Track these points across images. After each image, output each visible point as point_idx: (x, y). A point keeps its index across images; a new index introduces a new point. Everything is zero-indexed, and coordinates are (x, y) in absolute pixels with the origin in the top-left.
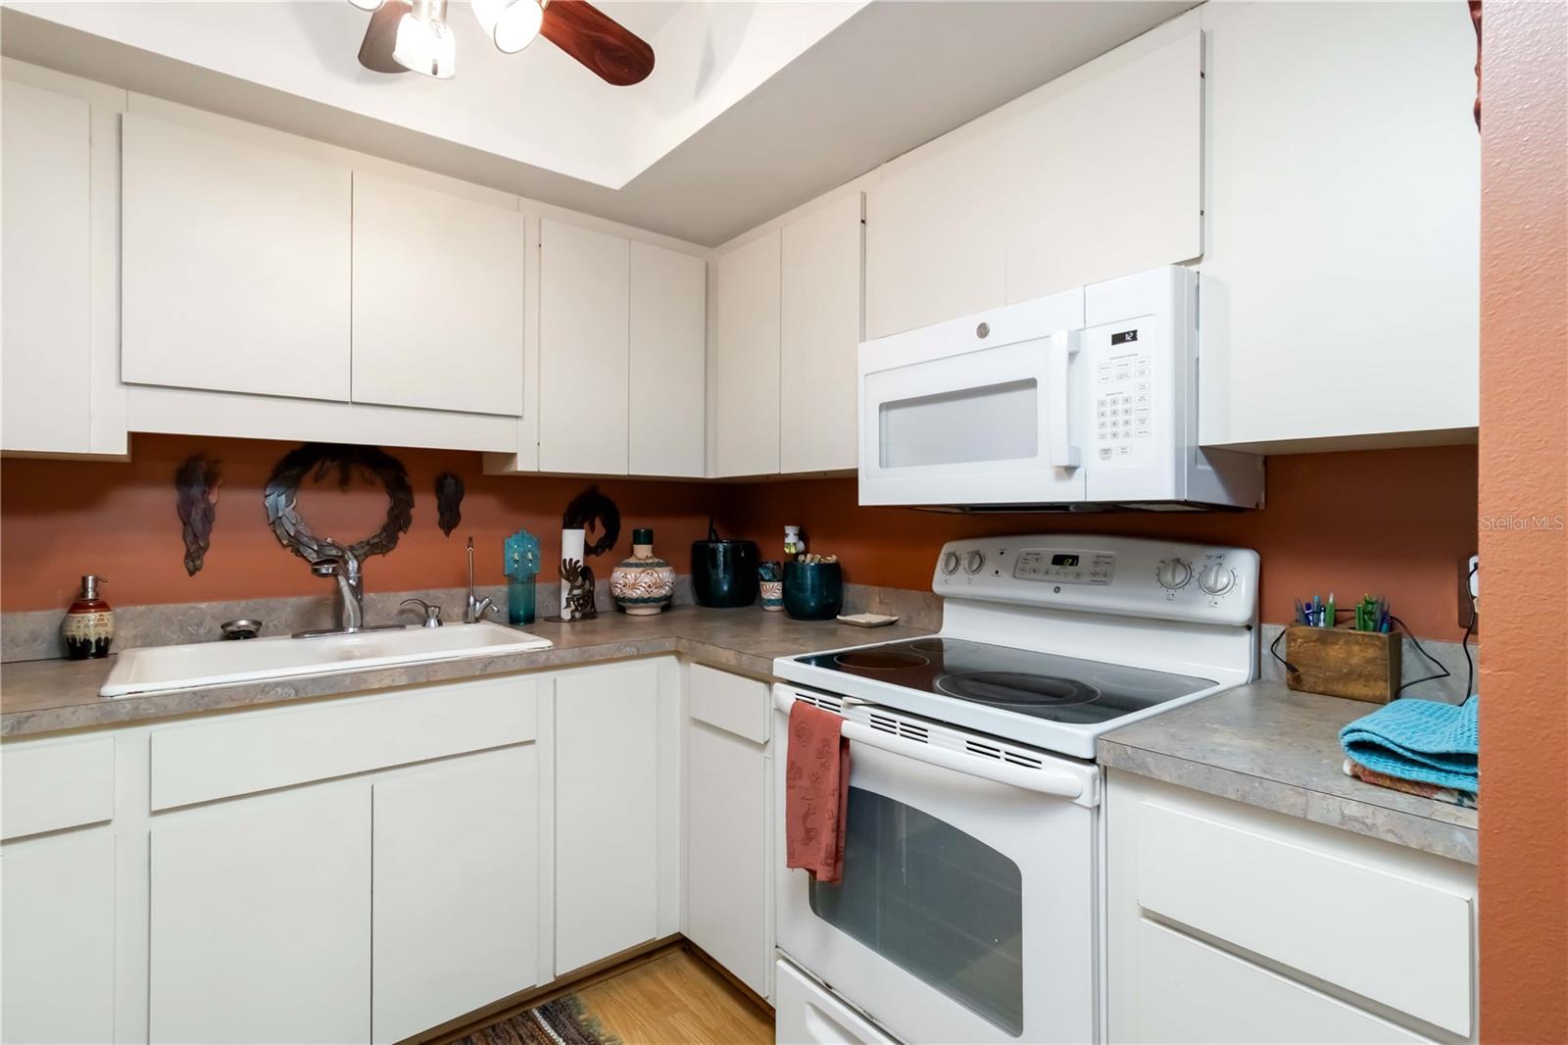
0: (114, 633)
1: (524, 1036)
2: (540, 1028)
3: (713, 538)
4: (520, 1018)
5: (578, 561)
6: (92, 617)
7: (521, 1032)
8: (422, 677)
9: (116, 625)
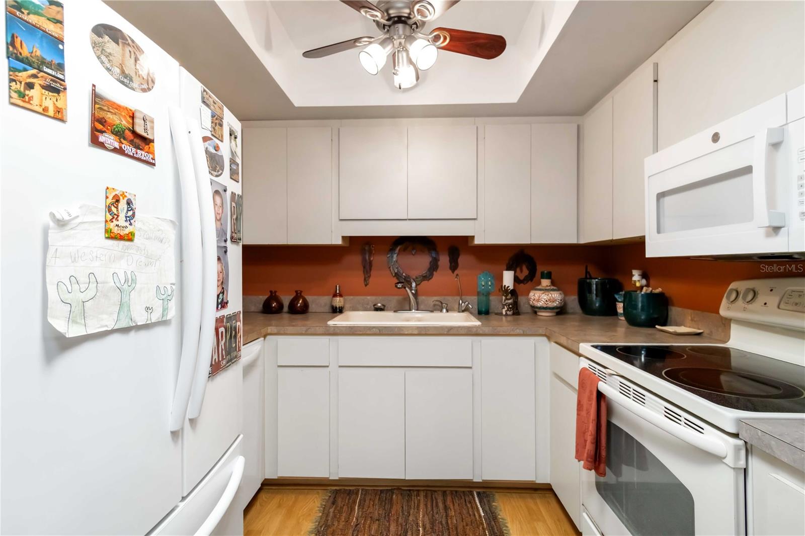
0: (344, 305)
1: (467, 501)
2: (475, 500)
3: (588, 276)
4: (468, 493)
5: (509, 287)
6: (338, 299)
7: (466, 499)
8: (424, 332)
9: (344, 302)
